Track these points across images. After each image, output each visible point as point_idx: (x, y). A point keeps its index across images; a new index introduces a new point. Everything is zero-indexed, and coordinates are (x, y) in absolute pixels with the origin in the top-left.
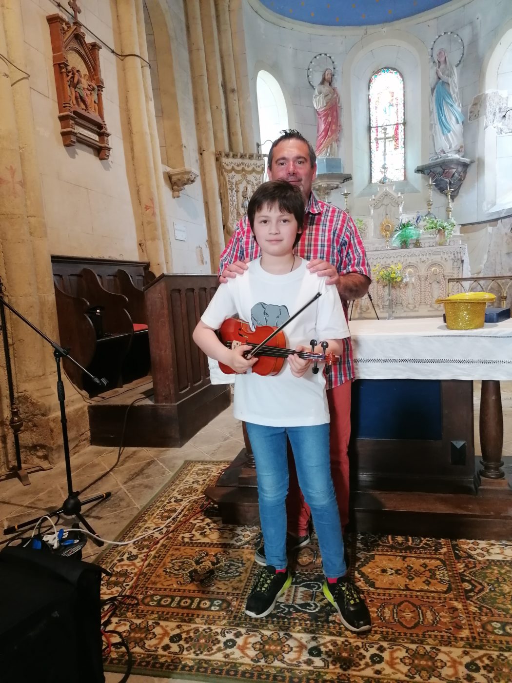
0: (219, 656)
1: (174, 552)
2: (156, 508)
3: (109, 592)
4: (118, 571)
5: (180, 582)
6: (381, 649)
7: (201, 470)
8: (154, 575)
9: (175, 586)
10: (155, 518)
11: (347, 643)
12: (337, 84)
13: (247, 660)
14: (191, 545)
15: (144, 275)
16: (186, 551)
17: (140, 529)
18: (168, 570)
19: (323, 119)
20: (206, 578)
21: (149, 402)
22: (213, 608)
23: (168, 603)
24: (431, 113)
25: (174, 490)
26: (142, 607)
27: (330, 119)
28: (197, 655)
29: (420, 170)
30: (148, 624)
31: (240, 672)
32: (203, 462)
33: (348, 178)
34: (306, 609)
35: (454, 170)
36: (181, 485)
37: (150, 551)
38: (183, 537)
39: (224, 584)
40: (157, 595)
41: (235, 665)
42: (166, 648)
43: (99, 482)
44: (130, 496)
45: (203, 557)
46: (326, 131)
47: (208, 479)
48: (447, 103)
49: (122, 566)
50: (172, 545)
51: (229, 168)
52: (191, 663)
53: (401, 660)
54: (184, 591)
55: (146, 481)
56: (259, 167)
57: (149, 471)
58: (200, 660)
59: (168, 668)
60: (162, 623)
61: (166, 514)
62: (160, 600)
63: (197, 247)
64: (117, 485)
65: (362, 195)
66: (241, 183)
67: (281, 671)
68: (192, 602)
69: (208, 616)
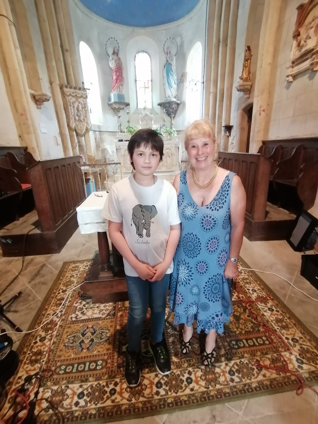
0: (109, 403)
1: (68, 330)
2: (51, 299)
3: (32, 368)
4: (36, 351)
5: (76, 352)
6: (190, 373)
7: (73, 267)
8: (58, 350)
9: (73, 356)
10: (52, 306)
11: (173, 374)
12: (120, 55)
13: (125, 401)
14: (77, 322)
15: (24, 154)
16: (75, 327)
17: (44, 316)
18: (66, 344)
19: (115, 73)
20: (90, 345)
21: (37, 231)
22: (98, 368)
23: (70, 370)
24: (164, 78)
25: (60, 284)
26: (55, 376)
27: (118, 74)
28: (96, 405)
29: (160, 105)
30: (62, 389)
31: (123, 410)
32: (74, 262)
33: (128, 105)
34: (148, 355)
35: (174, 106)
36: (64, 280)
37: (53, 332)
38: (71, 318)
39: (101, 348)
40: (63, 365)
41: (119, 406)
42: (77, 404)
43: (13, 284)
44: (34, 292)
45: (85, 330)
46: (117, 80)
47: (79, 274)
48: (171, 73)
49: (37, 347)
50: (66, 325)
51: (68, 94)
52: (94, 412)
53: (200, 377)
54: (79, 358)
55: (42, 280)
56: (84, 95)
57: (43, 272)
58: (99, 408)
59: (81, 419)
60: (70, 386)
61: (58, 302)
62: (66, 368)
63: (54, 137)
64: (25, 285)
65: (134, 113)
66: (75, 103)
67: (144, 403)
68: (85, 366)
69: (96, 375)
